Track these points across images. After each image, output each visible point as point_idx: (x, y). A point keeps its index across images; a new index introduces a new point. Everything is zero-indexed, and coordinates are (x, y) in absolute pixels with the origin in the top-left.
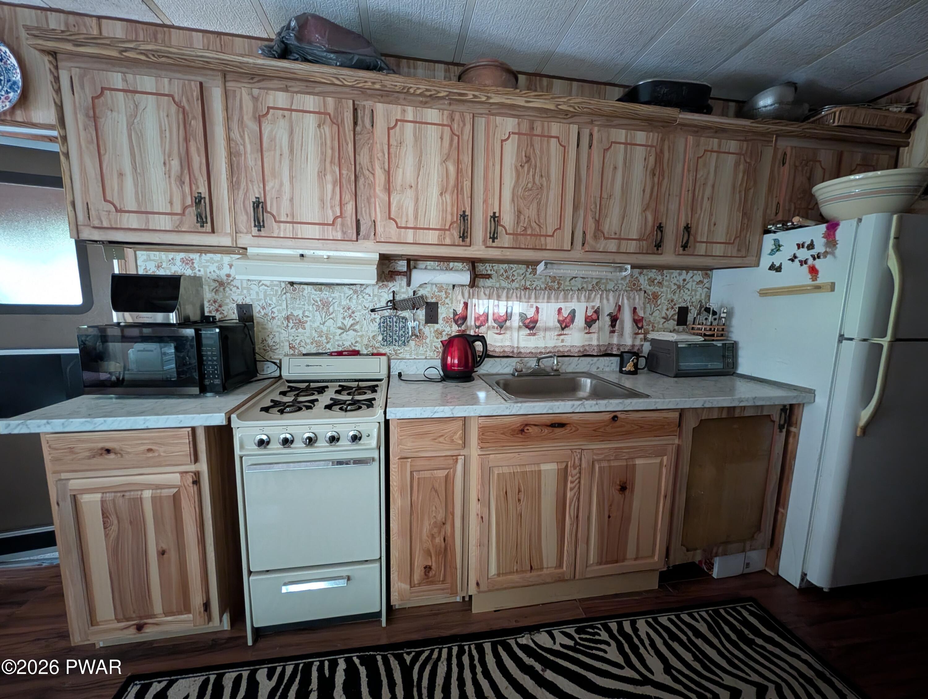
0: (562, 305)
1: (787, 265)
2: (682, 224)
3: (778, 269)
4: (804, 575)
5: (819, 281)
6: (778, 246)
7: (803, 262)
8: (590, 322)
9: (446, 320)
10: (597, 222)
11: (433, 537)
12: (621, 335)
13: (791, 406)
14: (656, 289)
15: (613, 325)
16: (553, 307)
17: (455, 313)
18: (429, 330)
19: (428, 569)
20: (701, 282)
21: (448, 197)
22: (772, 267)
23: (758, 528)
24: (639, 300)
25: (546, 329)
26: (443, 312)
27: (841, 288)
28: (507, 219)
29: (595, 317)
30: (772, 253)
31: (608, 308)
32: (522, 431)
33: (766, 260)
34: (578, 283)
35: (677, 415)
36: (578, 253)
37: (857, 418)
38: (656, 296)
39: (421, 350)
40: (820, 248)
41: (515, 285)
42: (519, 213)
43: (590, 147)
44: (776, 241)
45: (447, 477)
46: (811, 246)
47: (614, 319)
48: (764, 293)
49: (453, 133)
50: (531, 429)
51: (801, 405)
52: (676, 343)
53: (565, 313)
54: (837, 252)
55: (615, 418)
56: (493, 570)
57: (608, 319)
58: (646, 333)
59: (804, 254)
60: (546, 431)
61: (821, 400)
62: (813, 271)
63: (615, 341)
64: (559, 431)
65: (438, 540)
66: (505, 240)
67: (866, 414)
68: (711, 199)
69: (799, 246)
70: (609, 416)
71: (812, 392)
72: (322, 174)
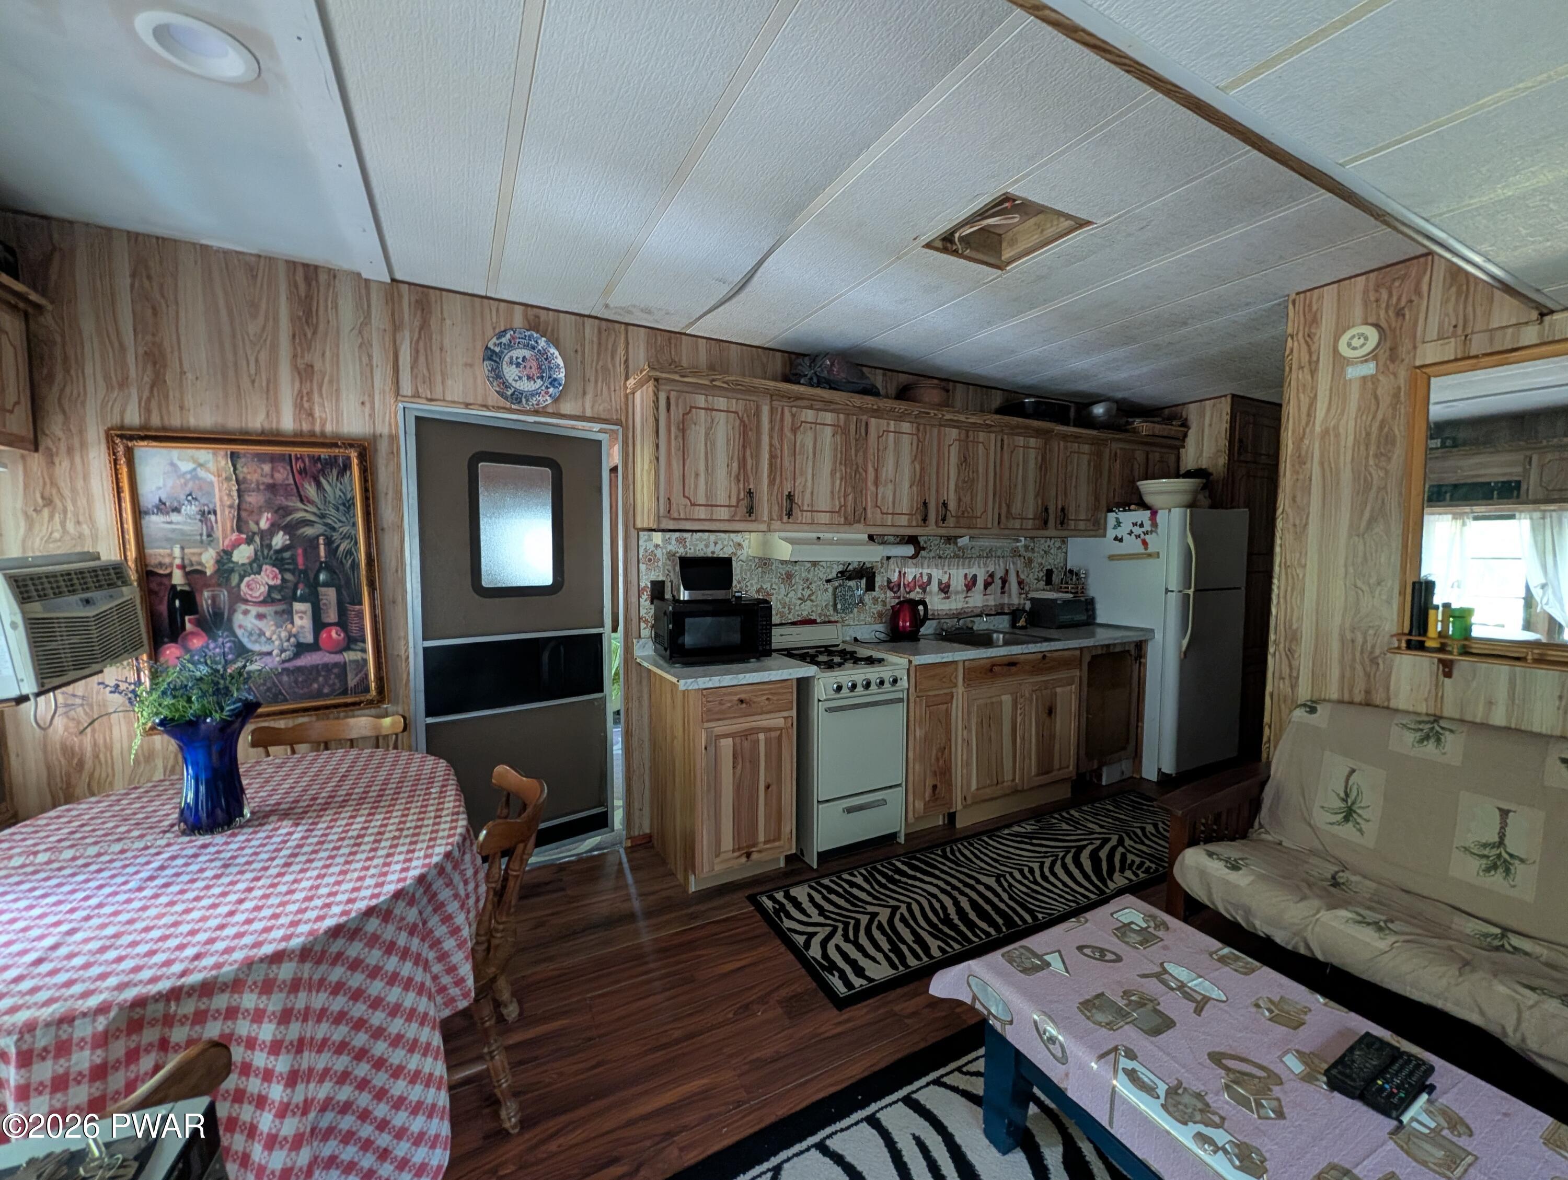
0: (966, 571)
1: (1126, 538)
2: (1060, 507)
3: (1121, 540)
4: (1159, 770)
5: (1150, 550)
6: (1119, 523)
7: (1138, 537)
8: (987, 585)
9: (881, 587)
10: (1008, 506)
11: (937, 759)
12: (1010, 596)
13: (1141, 642)
14: (1029, 554)
15: (1003, 588)
16: (962, 572)
17: (889, 581)
18: (868, 598)
19: (935, 787)
20: (1060, 548)
21: (915, 488)
22: (1116, 539)
23: (1127, 741)
24: (1020, 563)
25: (957, 593)
26: (879, 581)
27: (1163, 555)
28: (952, 506)
29: (990, 580)
30: (1115, 528)
31: (999, 574)
32: (991, 670)
33: (1111, 533)
34: (976, 552)
35: (1078, 652)
36: (996, 531)
37: (1180, 646)
38: (1030, 561)
39: (862, 616)
40: (1147, 527)
41: (932, 554)
42: (960, 500)
43: (1002, 448)
44: (1117, 519)
45: (947, 710)
46: (1142, 525)
47: (1004, 581)
48: (1112, 558)
49: (919, 440)
50: (996, 669)
51: (1146, 641)
52: (1056, 600)
53: (969, 577)
54: (1159, 530)
55: (1044, 657)
56: (974, 786)
57: (1000, 582)
58: (1027, 594)
59: (1137, 531)
60: (1006, 668)
61: (1158, 636)
62: (1145, 543)
63: (1006, 601)
64: (1014, 669)
65: (941, 762)
66: (951, 521)
67: (1185, 642)
68: (1076, 487)
69: (1134, 524)
70: (1040, 656)
71: (1152, 631)
72: (833, 473)
